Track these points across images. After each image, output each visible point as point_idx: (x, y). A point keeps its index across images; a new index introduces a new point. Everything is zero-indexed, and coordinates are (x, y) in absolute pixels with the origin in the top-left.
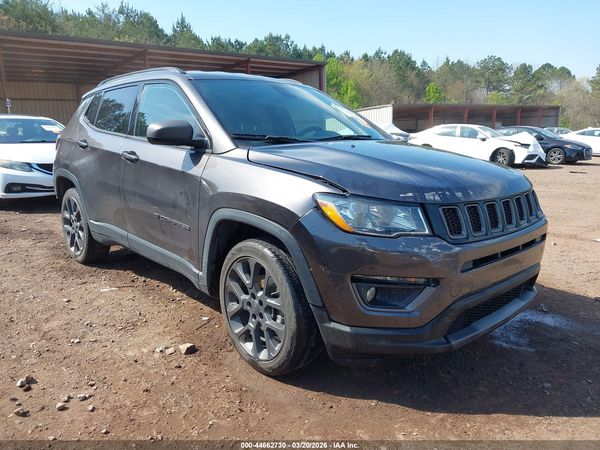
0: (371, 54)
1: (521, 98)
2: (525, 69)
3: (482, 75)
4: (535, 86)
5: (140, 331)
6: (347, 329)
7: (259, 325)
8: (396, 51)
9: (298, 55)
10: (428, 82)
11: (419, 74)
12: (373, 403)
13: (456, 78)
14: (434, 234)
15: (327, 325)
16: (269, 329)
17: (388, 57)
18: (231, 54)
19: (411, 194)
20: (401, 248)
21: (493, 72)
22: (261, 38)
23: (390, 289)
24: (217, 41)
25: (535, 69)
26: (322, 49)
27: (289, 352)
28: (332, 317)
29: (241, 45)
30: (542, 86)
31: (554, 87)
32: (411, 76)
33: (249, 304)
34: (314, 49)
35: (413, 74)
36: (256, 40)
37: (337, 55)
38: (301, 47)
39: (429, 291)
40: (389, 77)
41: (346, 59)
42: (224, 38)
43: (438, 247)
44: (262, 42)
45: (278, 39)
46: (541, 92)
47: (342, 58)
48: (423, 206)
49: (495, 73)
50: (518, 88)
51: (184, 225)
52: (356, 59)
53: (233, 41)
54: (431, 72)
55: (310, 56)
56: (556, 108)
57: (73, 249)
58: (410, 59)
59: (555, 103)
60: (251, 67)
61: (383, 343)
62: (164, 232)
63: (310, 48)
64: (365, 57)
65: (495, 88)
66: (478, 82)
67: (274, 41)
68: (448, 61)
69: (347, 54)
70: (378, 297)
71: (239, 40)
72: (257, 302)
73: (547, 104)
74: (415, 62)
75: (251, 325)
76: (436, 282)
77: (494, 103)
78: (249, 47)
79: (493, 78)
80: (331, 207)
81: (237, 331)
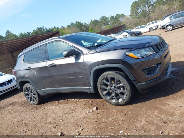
0: (69, 25)
1: (114, 25)
2: (112, 17)
3: (102, 22)
4: (116, 21)
5: (77, 111)
6: (144, 83)
7: (116, 93)
8: (76, 22)
9: (48, 31)
10: (88, 28)
11: (85, 27)
12: (154, 100)
13: (96, 25)
14: (156, 52)
15: (139, 84)
16: (120, 93)
17: (75, 24)
18: (27, 37)
19: (148, 45)
20: (151, 58)
21: (104, 20)
22: (35, 30)
23: (150, 69)
24: (21, 34)
25: (115, 16)
26: (55, 28)
27: (130, 96)
28: (139, 82)
29: (29, 33)
30: (118, 20)
31: (121, 19)
32: (83, 28)
33: (110, 89)
34: (52, 28)
35: (83, 27)
36: (34, 31)
37: (60, 28)
38: (48, 29)
39: (159, 66)
40: (77, 30)
41: (63, 28)
42: (23, 33)
43: (159, 55)
44: (36, 31)
45: (41, 28)
46: (118, 22)
47: (61, 28)
48: (151, 46)
49: (105, 20)
50: (112, 22)
51: (80, 77)
52: (66, 27)
53: (26, 33)
54: (88, 25)
55: (52, 30)
56: (124, 25)
57: (32, 102)
58: (81, 23)
59: (123, 24)
60: (38, 38)
61: (153, 83)
62: (72, 82)
63: (51, 28)
64: (68, 26)
65: (107, 25)
66: (101, 24)
67: (39, 29)
68: (92, 21)
69: (63, 27)
70: (148, 73)
71: (28, 32)
72: (113, 87)
73: (121, 25)
74: (83, 24)
75: (113, 94)
76: (160, 64)
77: (108, 29)
78: (32, 33)
79: (105, 22)
80: (131, 54)
81: (108, 98)
